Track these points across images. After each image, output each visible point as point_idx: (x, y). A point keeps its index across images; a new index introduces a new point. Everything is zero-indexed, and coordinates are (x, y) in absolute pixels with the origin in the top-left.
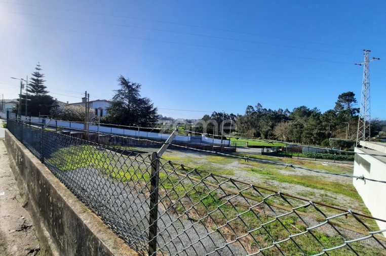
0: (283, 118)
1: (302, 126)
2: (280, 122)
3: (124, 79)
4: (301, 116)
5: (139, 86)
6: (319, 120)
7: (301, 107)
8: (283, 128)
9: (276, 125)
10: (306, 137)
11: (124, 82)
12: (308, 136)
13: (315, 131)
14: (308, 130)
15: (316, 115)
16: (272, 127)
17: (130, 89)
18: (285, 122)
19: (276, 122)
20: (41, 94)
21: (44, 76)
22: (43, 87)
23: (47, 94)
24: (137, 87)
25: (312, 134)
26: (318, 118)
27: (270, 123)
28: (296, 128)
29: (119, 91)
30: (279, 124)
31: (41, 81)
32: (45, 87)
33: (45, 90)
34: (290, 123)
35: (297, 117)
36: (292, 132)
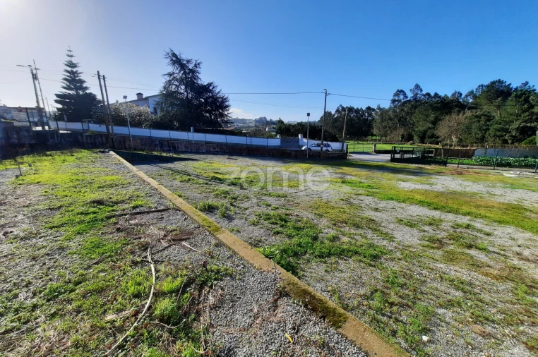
0: (456, 106)
1: (489, 118)
2: (449, 113)
3: (174, 55)
4: (490, 100)
5: (199, 64)
6: (529, 102)
7: (493, 83)
8: (453, 123)
9: (441, 120)
10: (495, 136)
11: (176, 60)
12: (498, 133)
13: (516, 125)
14: (500, 124)
15: (524, 94)
16: (435, 123)
17: (186, 71)
18: (459, 112)
19: (442, 114)
20: (81, 93)
21: (79, 65)
22: (82, 82)
23: (88, 91)
24: (196, 66)
25: (507, 131)
26: (527, 100)
27: (432, 117)
28: (479, 121)
29: (170, 75)
30: (447, 118)
31: (76, 72)
32: (84, 82)
33: (85, 85)
34: (468, 113)
35: (484, 101)
36: (469, 128)
